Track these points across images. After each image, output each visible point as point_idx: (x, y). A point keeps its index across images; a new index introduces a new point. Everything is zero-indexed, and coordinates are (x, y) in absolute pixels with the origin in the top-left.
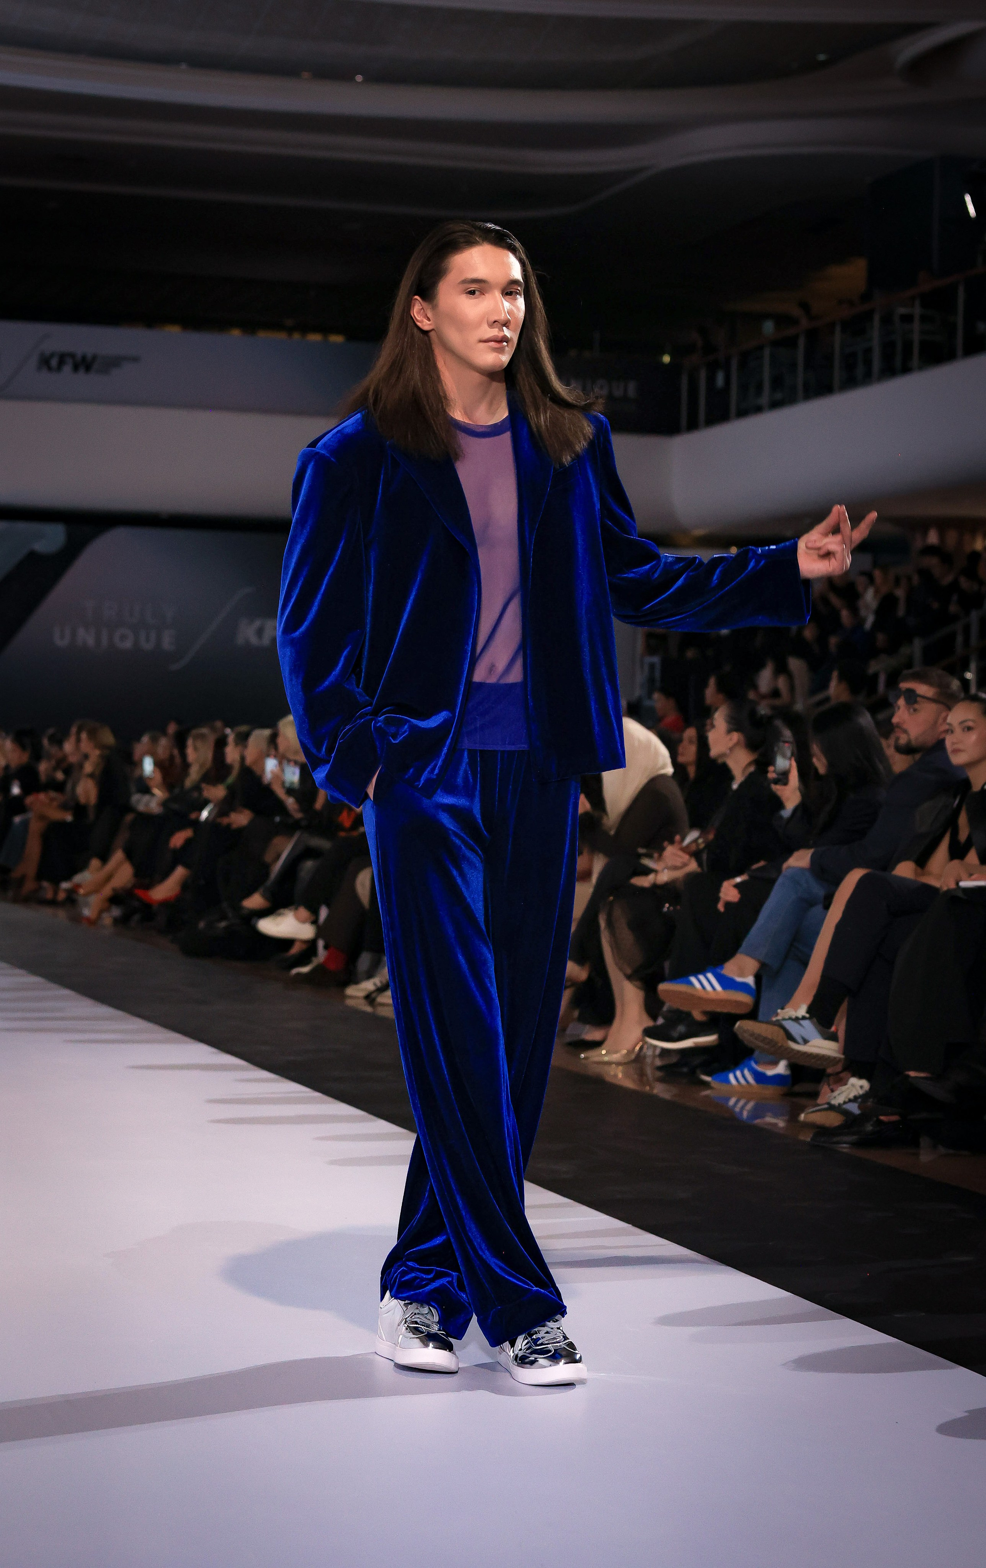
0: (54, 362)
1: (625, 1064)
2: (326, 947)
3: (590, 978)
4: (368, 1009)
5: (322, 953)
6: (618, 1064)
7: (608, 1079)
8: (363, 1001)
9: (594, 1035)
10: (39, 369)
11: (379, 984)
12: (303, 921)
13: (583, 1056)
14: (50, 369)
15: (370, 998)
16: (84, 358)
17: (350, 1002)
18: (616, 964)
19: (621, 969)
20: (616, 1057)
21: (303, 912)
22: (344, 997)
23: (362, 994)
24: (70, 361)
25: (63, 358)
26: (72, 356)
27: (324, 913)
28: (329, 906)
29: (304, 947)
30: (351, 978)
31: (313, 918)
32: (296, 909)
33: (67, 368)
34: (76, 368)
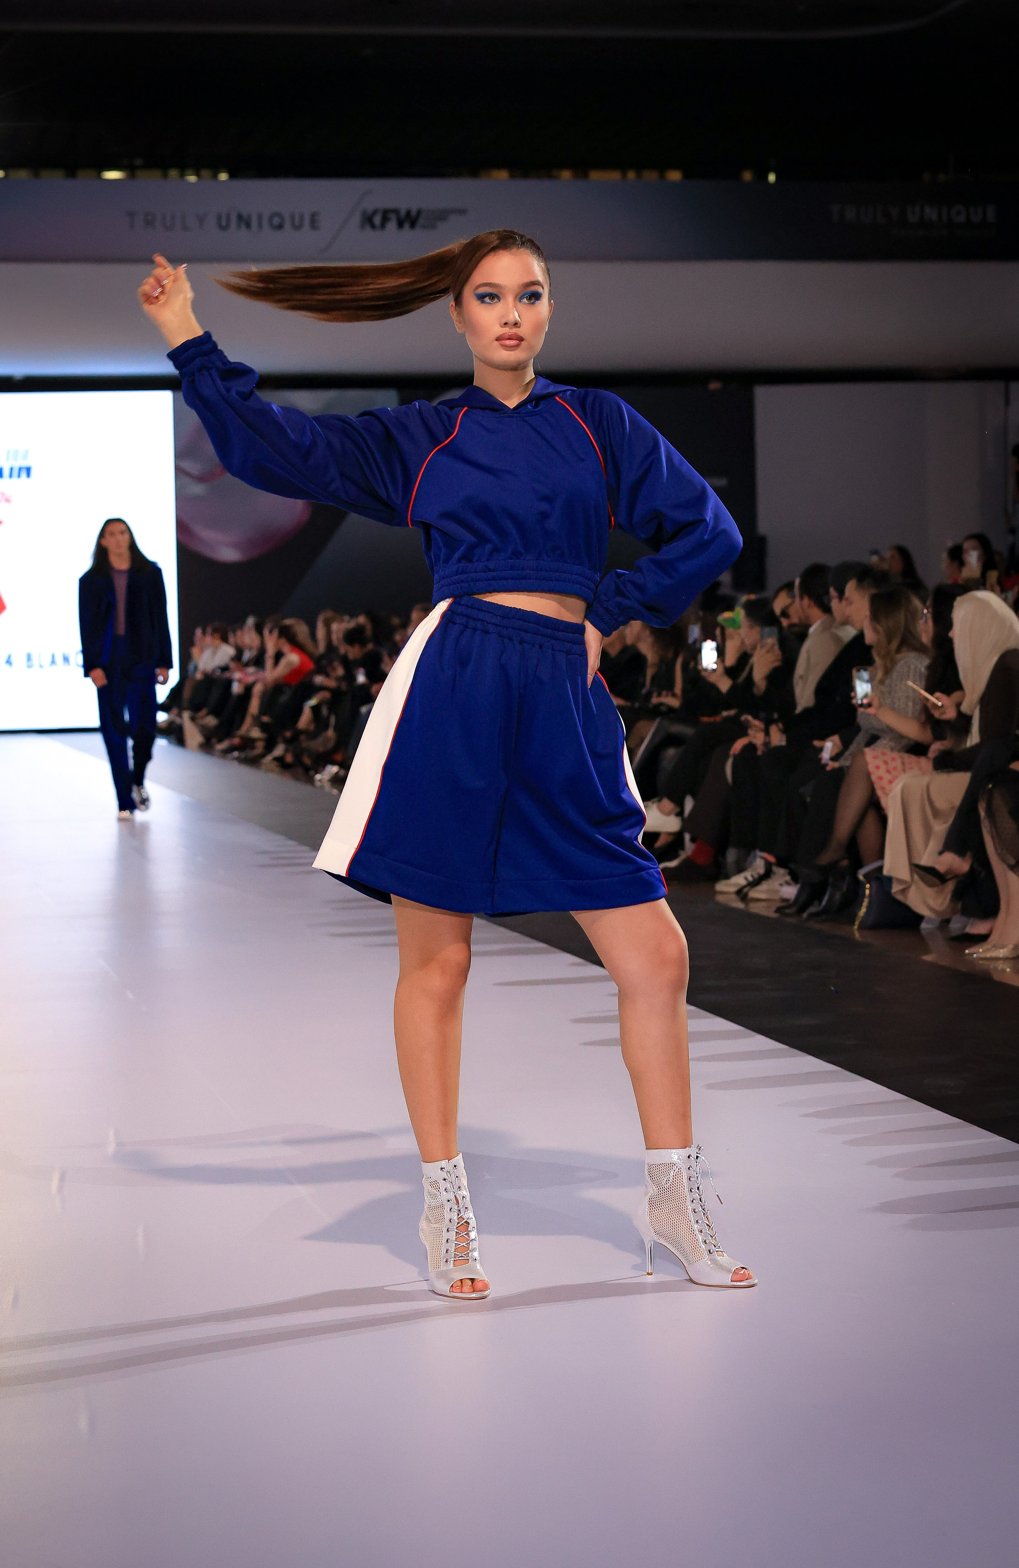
0: (377, 220)
1: (1013, 958)
2: (693, 840)
3: (972, 870)
4: (740, 905)
5: (689, 847)
6: (1005, 959)
7: (996, 977)
8: (734, 897)
9: (979, 928)
10: (362, 227)
11: (750, 879)
12: (668, 814)
13: (967, 951)
14: (373, 226)
15: (741, 894)
16: (408, 213)
17: (720, 898)
18: (999, 855)
19: (1004, 860)
20: (1002, 953)
21: (667, 804)
22: (715, 893)
23: (733, 889)
24: (393, 217)
25: (386, 215)
26: (396, 211)
27: (689, 804)
28: (694, 796)
29: (670, 839)
30: (722, 874)
31: (678, 810)
32: (659, 801)
33: (392, 225)
34: (400, 225)
